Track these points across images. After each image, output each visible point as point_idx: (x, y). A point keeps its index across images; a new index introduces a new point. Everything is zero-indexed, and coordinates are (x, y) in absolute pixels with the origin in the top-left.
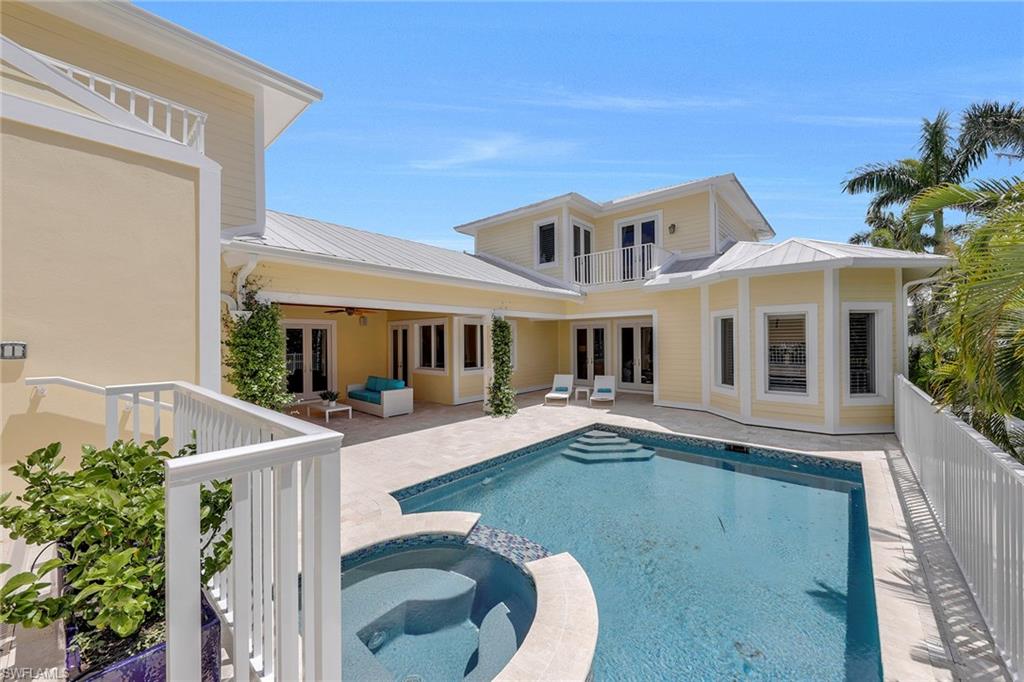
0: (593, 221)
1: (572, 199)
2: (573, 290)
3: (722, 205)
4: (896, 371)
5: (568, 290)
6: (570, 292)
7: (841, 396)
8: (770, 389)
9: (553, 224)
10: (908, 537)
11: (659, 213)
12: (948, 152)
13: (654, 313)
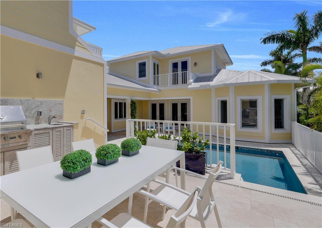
0: (160, 60)
1: (155, 53)
2: (154, 89)
3: (216, 55)
4: (292, 120)
5: (153, 88)
6: (153, 89)
7: (271, 129)
8: (242, 127)
9: (145, 62)
10: (303, 167)
11: (190, 58)
12: (309, 27)
13: (191, 98)
